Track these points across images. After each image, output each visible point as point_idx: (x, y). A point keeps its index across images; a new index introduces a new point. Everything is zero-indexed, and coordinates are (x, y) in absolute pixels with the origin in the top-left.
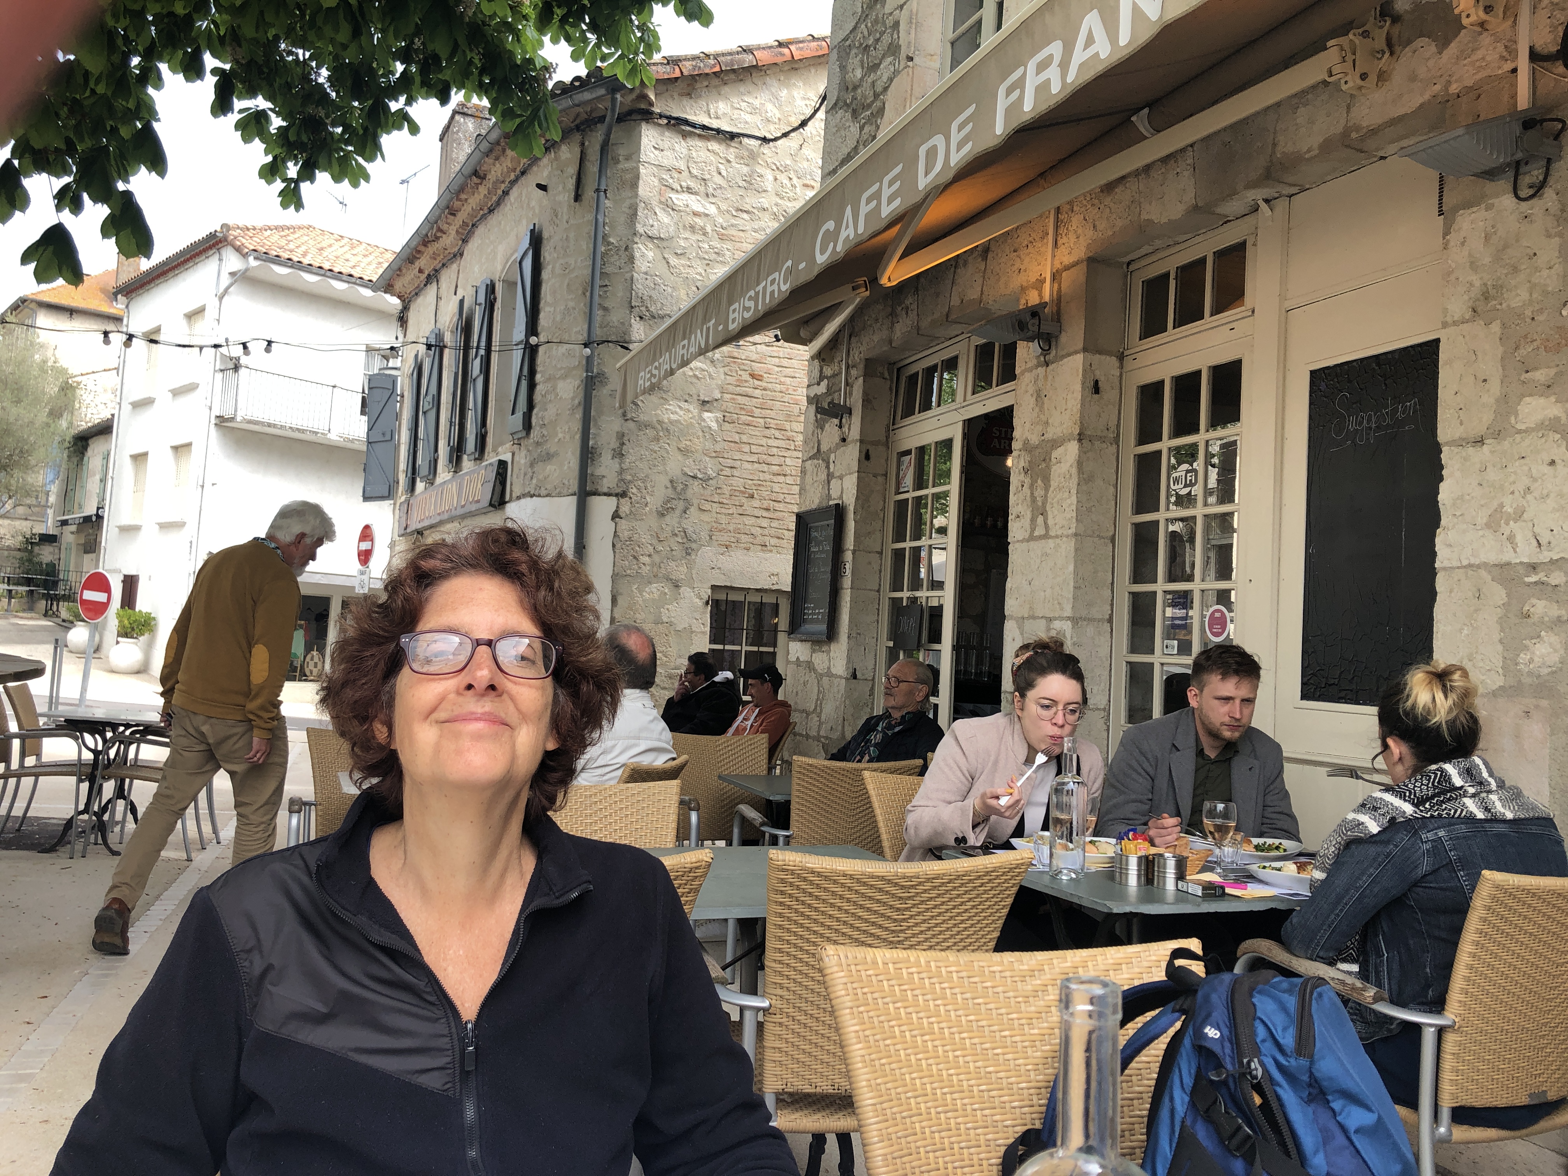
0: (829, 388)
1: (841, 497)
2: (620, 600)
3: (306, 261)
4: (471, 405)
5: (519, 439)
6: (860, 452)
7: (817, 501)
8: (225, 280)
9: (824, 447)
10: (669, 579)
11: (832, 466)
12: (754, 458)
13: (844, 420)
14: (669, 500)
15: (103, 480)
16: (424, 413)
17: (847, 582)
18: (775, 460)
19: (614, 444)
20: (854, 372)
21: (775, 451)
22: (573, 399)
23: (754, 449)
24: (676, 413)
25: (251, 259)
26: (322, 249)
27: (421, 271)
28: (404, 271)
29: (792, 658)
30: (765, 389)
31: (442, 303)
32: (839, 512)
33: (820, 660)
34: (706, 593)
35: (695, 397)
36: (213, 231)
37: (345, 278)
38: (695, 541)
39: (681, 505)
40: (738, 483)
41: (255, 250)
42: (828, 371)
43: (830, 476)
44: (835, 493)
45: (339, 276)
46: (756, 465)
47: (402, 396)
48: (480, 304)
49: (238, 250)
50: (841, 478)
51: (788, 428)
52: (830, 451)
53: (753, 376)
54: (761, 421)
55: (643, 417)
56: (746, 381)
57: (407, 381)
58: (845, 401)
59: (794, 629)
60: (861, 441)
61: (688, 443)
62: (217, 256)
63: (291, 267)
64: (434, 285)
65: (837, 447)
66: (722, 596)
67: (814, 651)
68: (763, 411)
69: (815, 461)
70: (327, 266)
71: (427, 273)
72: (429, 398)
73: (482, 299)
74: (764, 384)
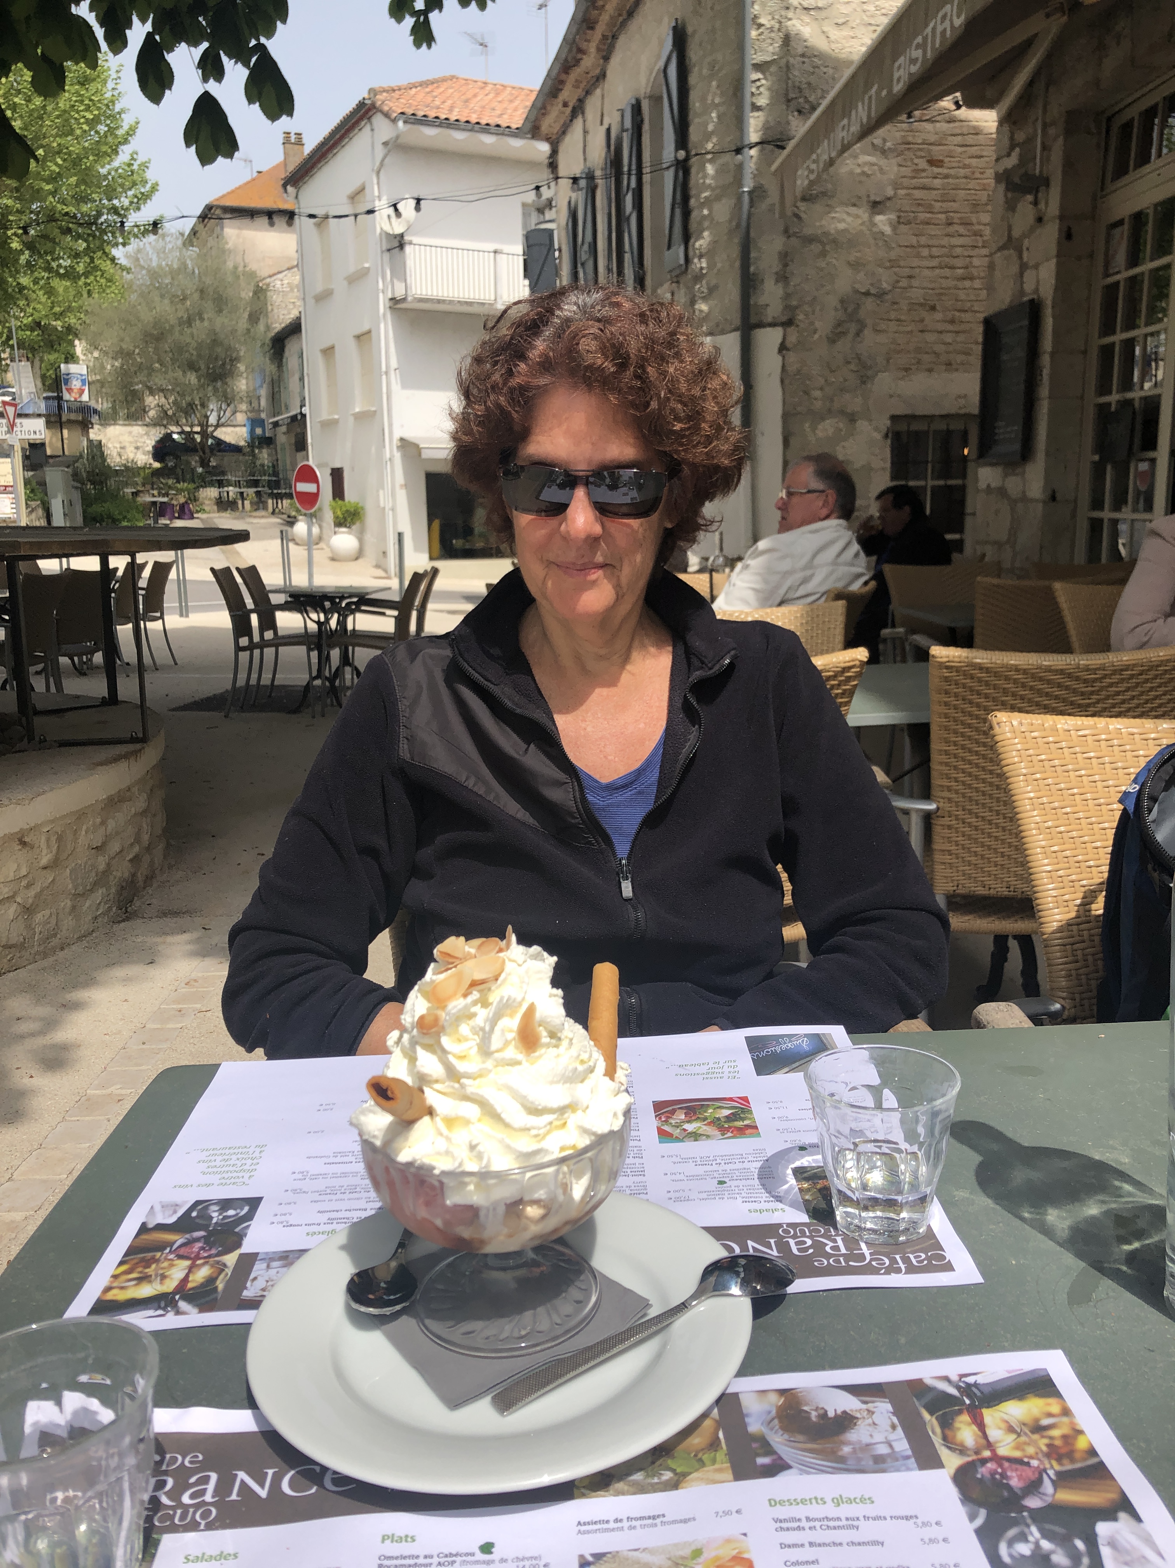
0: (1021, 157)
1: (1036, 290)
2: (793, 441)
3: (453, 118)
4: (627, 247)
5: (677, 276)
6: (1060, 230)
7: (1008, 300)
8: (380, 151)
9: (1016, 233)
10: (842, 412)
11: (1025, 255)
12: (935, 263)
13: (1040, 195)
14: (839, 324)
15: (302, 379)
16: (583, 264)
17: (1044, 391)
18: (958, 262)
19: (776, 266)
20: (1052, 131)
21: (959, 251)
22: (730, 221)
23: (935, 251)
24: (844, 220)
25: (400, 124)
26: (467, 101)
27: (565, 105)
28: (549, 108)
29: (982, 485)
30: (947, 177)
31: (589, 137)
32: (1034, 309)
33: (1013, 484)
34: (885, 423)
35: (865, 199)
36: (361, 98)
37: (494, 129)
38: (871, 367)
39: (853, 328)
40: (917, 294)
41: (402, 113)
42: (1020, 136)
43: (1023, 267)
44: (1029, 287)
45: (486, 129)
46: (937, 271)
47: (560, 250)
48: (627, 130)
49: (387, 115)
50: (1036, 267)
51: (974, 221)
52: (1024, 236)
53: (932, 162)
54: (943, 216)
55: (808, 231)
56: (924, 170)
57: (563, 234)
58: (1041, 172)
59: (984, 452)
60: (1062, 218)
61: (858, 254)
62: (368, 127)
63: (440, 126)
64: (580, 116)
65: (1032, 230)
66: (902, 427)
67: (1006, 475)
68: (944, 205)
69: (1006, 252)
70: (474, 119)
71: (571, 105)
72: (586, 247)
73: (628, 124)
74: (945, 171)
